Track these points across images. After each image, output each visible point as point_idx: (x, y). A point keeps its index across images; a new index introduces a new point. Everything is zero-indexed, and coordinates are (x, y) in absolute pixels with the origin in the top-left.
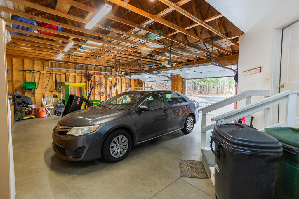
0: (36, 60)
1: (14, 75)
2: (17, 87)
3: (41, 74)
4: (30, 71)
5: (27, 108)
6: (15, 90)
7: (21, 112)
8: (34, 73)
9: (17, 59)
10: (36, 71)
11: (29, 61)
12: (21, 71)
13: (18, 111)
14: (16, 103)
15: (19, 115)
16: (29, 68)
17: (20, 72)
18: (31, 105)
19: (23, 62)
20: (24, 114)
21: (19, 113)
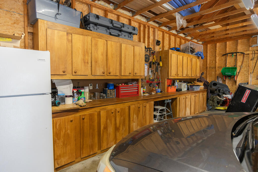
0: (240, 39)
1: (217, 61)
2: (219, 74)
3: (245, 55)
4: (232, 53)
5: (220, 97)
6: (217, 77)
7: (213, 101)
8: (236, 55)
9: (221, 43)
10: (239, 53)
11: (232, 42)
12: (224, 55)
13: (210, 100)
14: (209, 90)
15: (211, 104)
16: (232, 51)
17: (223, 57)
18: (226, 94)
19: (226, 45)
20: (216, 104)
21: (211, 102)
